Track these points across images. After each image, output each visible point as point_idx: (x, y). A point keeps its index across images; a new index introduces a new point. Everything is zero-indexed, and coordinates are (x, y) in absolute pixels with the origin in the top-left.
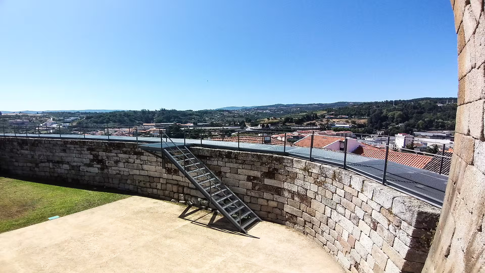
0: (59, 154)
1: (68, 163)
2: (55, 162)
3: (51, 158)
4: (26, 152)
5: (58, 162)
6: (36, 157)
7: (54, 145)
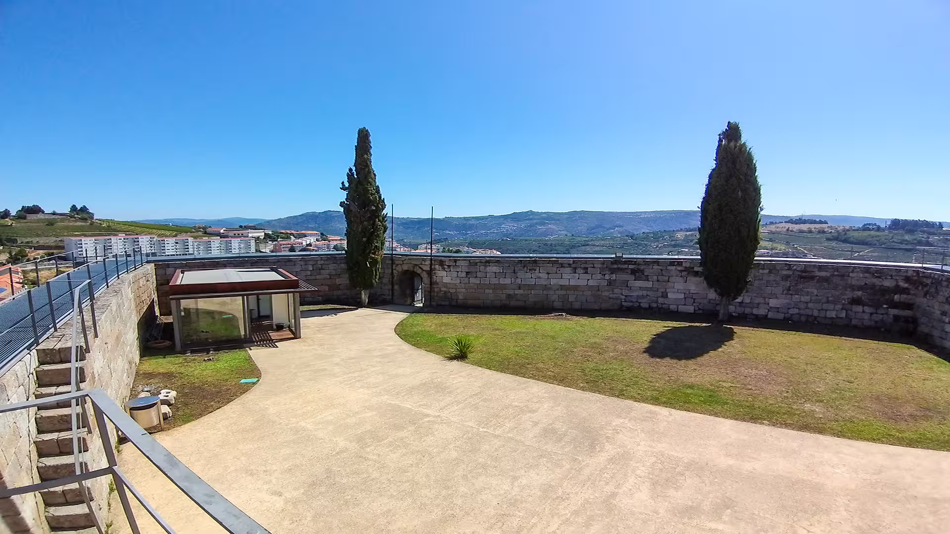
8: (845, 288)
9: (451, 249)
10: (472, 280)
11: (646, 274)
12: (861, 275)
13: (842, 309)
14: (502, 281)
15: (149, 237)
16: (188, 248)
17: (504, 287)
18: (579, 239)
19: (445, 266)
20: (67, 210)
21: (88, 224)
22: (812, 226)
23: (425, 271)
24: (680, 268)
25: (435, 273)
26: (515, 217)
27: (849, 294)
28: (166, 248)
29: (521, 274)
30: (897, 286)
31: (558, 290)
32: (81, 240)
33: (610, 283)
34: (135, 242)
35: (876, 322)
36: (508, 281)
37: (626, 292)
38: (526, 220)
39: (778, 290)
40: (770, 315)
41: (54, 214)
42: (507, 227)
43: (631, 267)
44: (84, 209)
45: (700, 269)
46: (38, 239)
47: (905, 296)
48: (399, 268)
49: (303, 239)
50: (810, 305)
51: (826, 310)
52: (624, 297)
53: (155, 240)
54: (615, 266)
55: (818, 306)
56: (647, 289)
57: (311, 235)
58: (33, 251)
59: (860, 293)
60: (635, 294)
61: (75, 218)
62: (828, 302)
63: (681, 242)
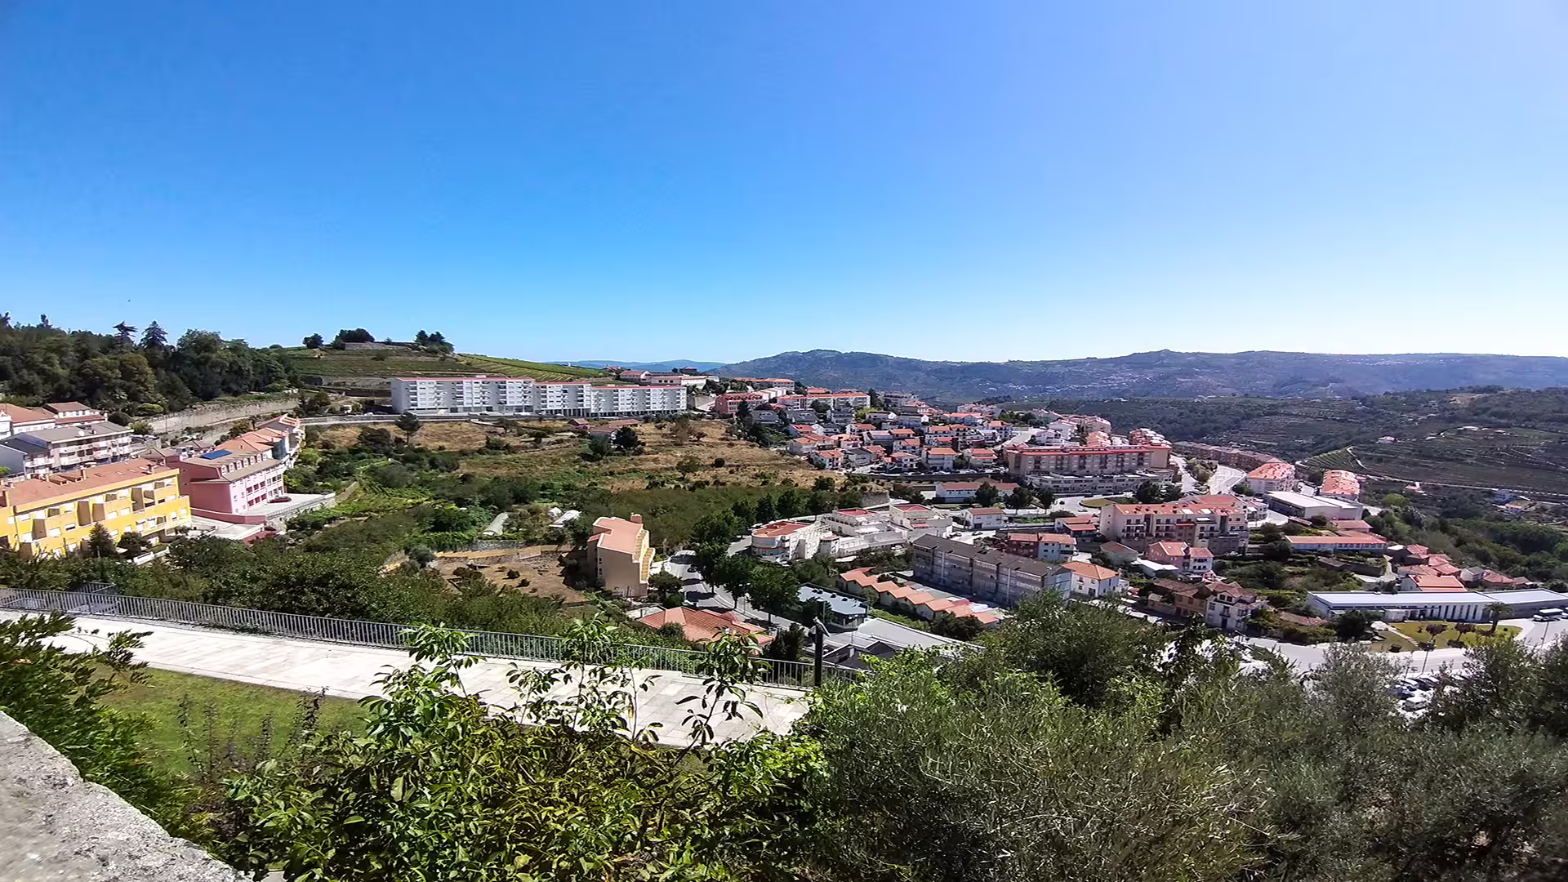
9: (1016, 413)
15: (522, 381)
16: (582, 401)
18: (1259, 401)
20: (412, 339)
21: (437, 359)
26: (1137, 361)
28: (548, 399)
32: (415, 383)
34: (500, 387)
38: (1156, 366)
41: (388, 343)
42: (1118, 380)
44: (437, 338)
46: (354, 380)
49: (766, 391)
53: (531, 385)
57: (779, 385)
58: (342, 398)
61: (419, 350)
63: (1463, 412)
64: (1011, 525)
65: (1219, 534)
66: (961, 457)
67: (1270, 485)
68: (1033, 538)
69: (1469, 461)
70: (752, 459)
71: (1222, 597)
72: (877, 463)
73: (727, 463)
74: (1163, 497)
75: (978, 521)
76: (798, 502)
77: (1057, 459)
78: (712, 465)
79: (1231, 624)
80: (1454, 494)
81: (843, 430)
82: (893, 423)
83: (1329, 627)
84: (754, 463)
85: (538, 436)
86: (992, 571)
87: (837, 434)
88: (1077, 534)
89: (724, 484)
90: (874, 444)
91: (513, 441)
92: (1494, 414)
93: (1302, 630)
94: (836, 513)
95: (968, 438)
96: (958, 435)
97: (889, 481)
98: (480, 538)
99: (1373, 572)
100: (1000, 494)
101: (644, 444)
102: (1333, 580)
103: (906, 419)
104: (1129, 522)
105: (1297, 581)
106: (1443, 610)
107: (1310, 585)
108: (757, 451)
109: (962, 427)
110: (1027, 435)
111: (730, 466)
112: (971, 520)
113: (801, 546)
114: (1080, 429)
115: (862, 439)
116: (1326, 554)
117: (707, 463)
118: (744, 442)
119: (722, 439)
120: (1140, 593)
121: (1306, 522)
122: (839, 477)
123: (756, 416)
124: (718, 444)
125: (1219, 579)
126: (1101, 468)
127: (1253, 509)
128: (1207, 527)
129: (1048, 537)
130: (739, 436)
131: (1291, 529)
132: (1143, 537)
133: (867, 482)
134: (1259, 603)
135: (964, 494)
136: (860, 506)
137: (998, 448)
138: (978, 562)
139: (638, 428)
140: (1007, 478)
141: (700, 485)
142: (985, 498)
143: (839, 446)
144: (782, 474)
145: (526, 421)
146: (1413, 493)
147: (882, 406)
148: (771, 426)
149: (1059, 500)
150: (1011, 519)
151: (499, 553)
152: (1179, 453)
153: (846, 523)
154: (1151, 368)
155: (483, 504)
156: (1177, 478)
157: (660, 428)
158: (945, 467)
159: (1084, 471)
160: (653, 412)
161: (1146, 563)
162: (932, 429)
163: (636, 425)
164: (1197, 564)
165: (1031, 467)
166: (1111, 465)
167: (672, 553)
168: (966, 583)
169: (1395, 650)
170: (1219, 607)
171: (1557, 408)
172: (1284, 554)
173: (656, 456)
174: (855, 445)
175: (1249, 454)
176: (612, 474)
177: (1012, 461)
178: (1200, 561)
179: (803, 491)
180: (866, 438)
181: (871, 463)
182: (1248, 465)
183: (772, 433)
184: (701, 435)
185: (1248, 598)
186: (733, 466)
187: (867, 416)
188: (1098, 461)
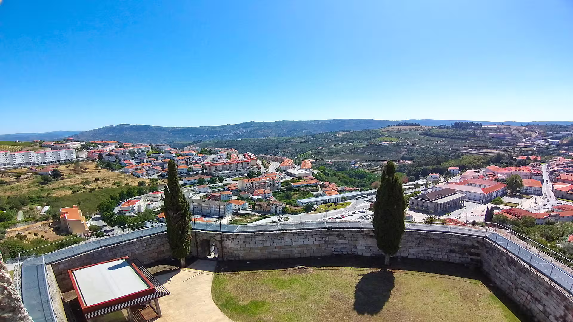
0: (540, 293)
1: (544, 306)
2: (533, 297)
3: (531, 291)
4: (512, 272)
5: (536, 299)
6: (519, 281)
7: (540, 283)
8: (447, 245)
9: (206, 149)
10: (247, 246)
11: (345, 237)
12: (455, 239)
13: (446, 254)
14: (265, 245)
16: (31, 159)
17: (266, 248)
18: (283, 138)
19: (230, 239)
22: (411, 127)
23: (218, 241)
24: (362, 234)
25: (224, 242)
26: (244, 125)
27: (449, 248)
28: (16, 159)
29: (276, 241)
30: (473, 245)
31: (297, 247)
33: (326, 242)
35: (462, 261)
36: (268, 245)
37: (334, 246)
39: (413, 245)
40: (409, 257)
42: (239, 132)
43: (336, 233)
45: (373, 234)
47: (477, 250)
48: (201, 238)
49: (107, 147)
50: (430, 252)
51: (438, 255)
52: (333, 249)
54: (328, 233)
55: (434, 252)
56: (346, 244)
57: (112, 144)
59: (454, 247)
60: (340, 247)
62: (438, 251)
63: (341, 138)
64: (211, 190)
65: (273, 185)
66: (190, 168)
67: (287, 168)
68: (219, 194)
69: (343, 153)
70: (110, 177)
71: (274, 205)
72: (159, 173)
73: (100, 179)
74: (256, 175)
75: (200, 190)
76: (134, 192)
77: (222, 166)
78: (94, 181)
79: (278, 212)
80: (340, 163)
81: (143, 161)
82: (162, 157)
83: (303, 209)
84: (111, 178)
85: (18, 176)
86: (208, 207)
87: (141, 163)
88: (232, 190)
89: (102, 188)
90: (157, 166)
91: (8, 180)
92: (349, 139)
93: (296, 211)
94: (149, 194)
95: (191, 161)
96: (187, 160)
97: (165, 179)
98: (17, 222)
99: (316, 191)
100: (205, 180)
101: (63, 175)
102: (305, 195)
103: (167, 155)
104: (247, 184)
105: (295, 196)
106: (331, 200)
107: (299, 197)
108: (111, 173)
109: (188, 157)
110: (211, 158)
111: (101, 180)
112: (198, 190)
113: (139, 207)
114: (228, 154)
115: (151, 164)
116: (303, 187)
117: (92, 180)
118: (105, 170)
119: (95, 170)
120: (253, 207)
121: (296, 178)
122: (146, 180)
123: (107, 159)
124: (94, 172)
125: (275, 198)
126: (236, 167)
127: (282, 176)
128: (269, 183)
129: (223, 193)
130: (102, 168)
131: (292, 181)
132: (251, 189)
133: (157, 181)
134: (284, 205)
135: (193, 181)
136: (157, 190)
137: (202, 163)
138: (203, 205)
139: (58, 168)
140: (207, 174)
141: (93, 190)
142: (201, 182)
143: (143, 168)
144: (124, 182)
145: (9, 170)
146: (329, 164)
147: (156, 150)
148: (114, 162)
149: (225, 179)
150: (211, 188)
151: (26, 227)
152: (259, 159)
153: (154, 197)
154: (249, 127)
155: (11, 208)
156: (260, 168)
157: (68, 167)
158: (185, 172)
159: (231, 169)
160: (62, 160)
161: (254, 197)
162: (177, 158)
163: (57, 167)
164: (268, 195)
165: (214, 169)
166: (239, 167)
167: (91, 217)
168: (200, 212)
169: (320, 212)
170: (274, 207)
171: (366, 136)
172: (291, 189)
173: (70, 179)
174: (149, 167)
175: (280, 157)
176: (54, 189)
177: (208, 168)
178: (268, 194)
179: (134, 188)
180: (153, 164)
181: (157, 173)
182: (281, 161)
183: (115, 165)
184: (86, 169)
185: (281, 204)
186: (103, 180)
187: (152, 155)
188: (235, 165)
